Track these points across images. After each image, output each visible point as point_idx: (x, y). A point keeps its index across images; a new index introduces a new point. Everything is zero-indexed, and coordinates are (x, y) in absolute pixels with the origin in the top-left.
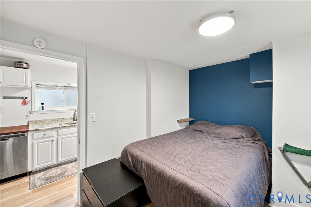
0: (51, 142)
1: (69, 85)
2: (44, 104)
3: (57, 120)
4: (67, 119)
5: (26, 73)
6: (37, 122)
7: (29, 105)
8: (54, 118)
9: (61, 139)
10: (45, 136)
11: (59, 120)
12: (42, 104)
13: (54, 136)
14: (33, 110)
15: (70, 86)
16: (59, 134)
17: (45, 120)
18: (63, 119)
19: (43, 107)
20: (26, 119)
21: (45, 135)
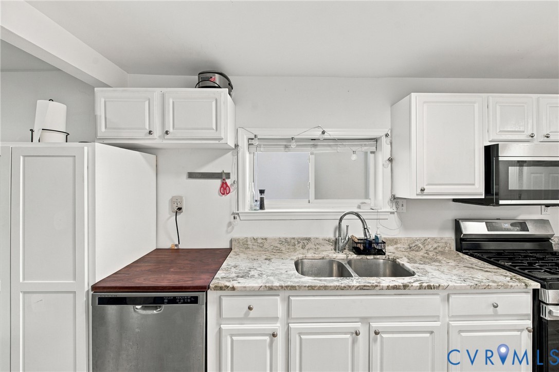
0: (267, 338)
1: (323, 133)
2: (266, 192)
3: (293, 241)
4: (318, 244)
5: (216, 100)
6: (249, 243)
7: (233, 193)
8: (285, 236)
9: (300, 334)
10: (252, 314)
11: (299, 242)
12: (262, 192)
13: (277, 318)
14: (241, 210)
15: (326, 136)
16: (294, 314)
17: (266, 239)
18: (309, 239)
19: (262, 200)
20: (227, 232)
21: (250, 308)
